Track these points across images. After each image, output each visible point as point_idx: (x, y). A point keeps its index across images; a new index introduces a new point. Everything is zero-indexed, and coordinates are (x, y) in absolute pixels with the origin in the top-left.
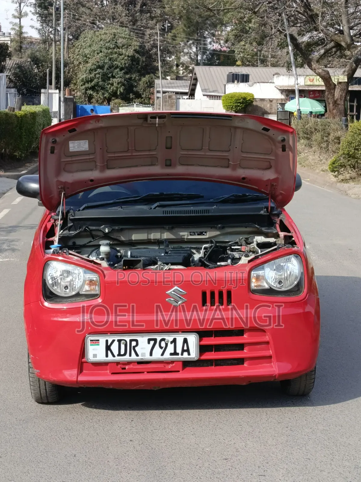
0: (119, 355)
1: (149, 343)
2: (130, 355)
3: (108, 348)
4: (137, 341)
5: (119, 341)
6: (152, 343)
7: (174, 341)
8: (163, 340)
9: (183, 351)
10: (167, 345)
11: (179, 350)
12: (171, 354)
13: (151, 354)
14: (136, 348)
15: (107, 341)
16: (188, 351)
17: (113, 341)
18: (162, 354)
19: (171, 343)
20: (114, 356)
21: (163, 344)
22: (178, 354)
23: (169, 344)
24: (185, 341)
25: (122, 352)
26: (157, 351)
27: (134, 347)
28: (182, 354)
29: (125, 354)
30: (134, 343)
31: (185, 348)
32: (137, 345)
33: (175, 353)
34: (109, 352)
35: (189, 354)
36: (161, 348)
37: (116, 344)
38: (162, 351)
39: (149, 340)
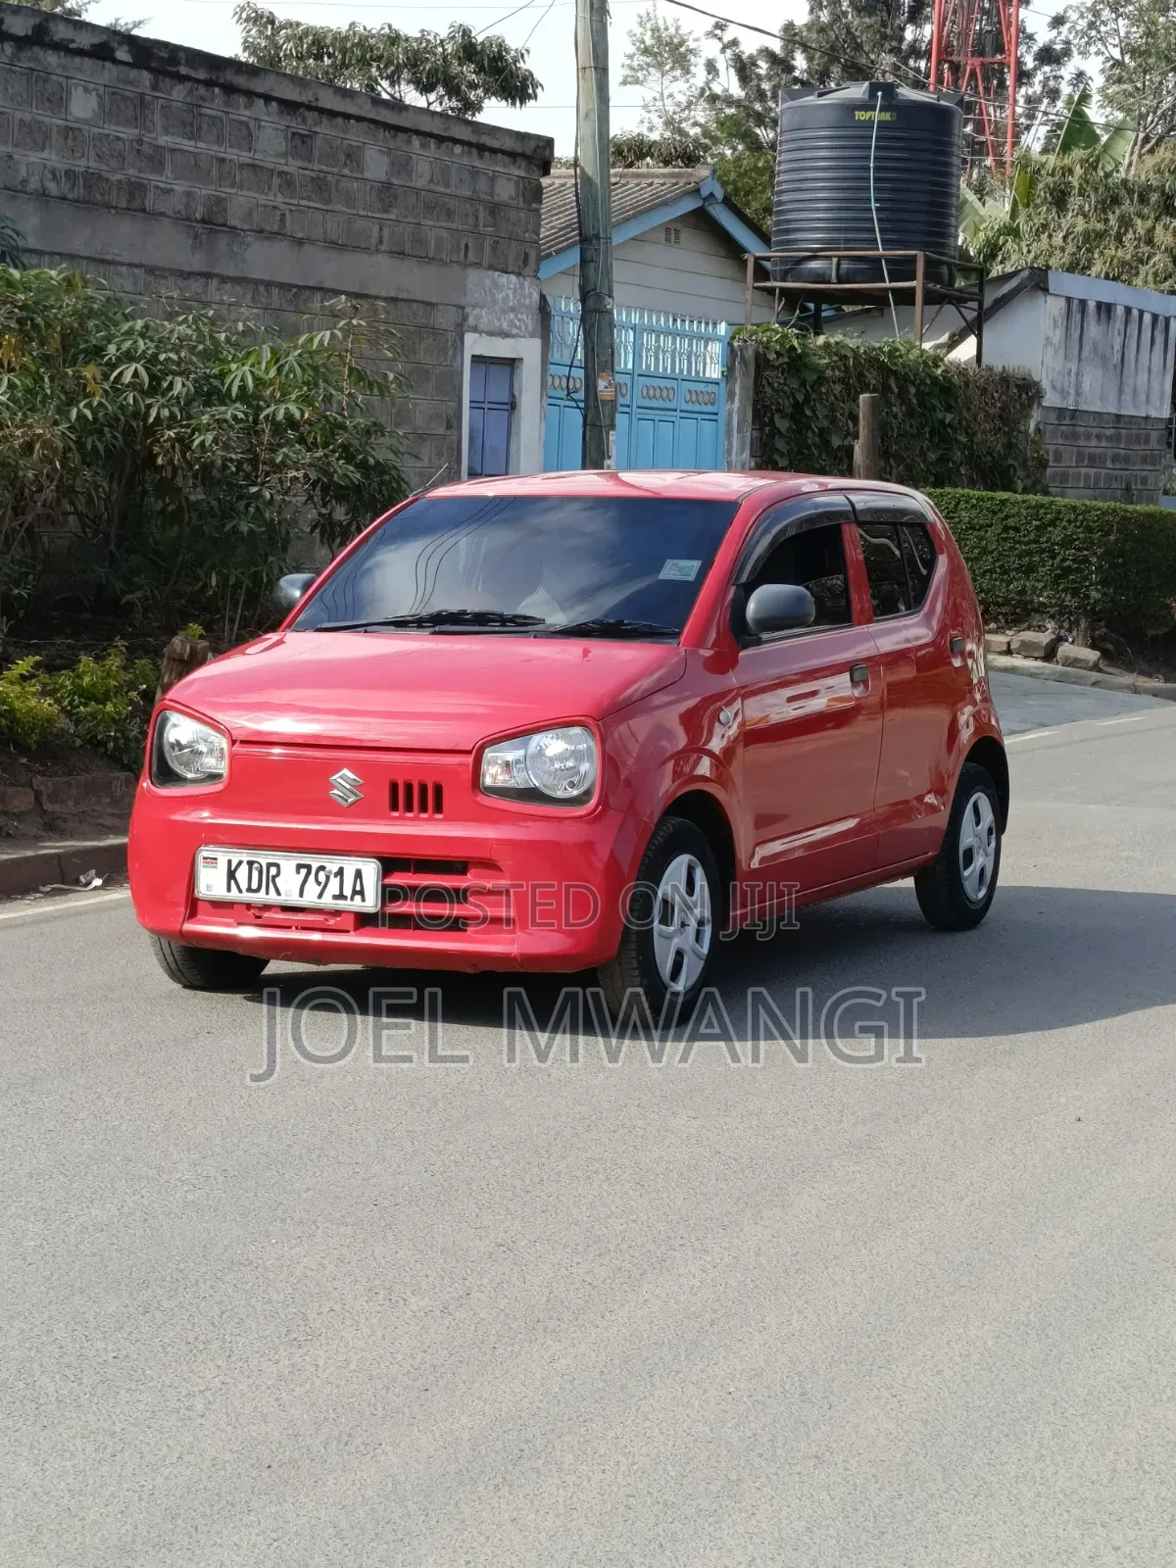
0: (249, 890)
1: (298, 872)
2: (267, 893)
3: (231, 875)
4: (277, 866)
5: (250, 864)
6: (304, 871)
7: (340, 872)
8: (322, 868)
9: (355, 893)
10: (328, 878)
11: (348, 892)
12: (335, 897)
13: (301, 895)
14: (277, 879)
15: (230, 862)
16: (361, 893)
17: (240, 863)
18: (320, 896)
19: (336, 875)
20: (240, 891)
21: (322, 876)
22: (345, 898)
23: (332, 877)
24: (358, 874)
25: (254, 885)
26: (312, 889)
27: (274, 877)
28: (352, 899)
29: (258, 890)
30: (273, 871)
31: (358, 888)
32: (278, 874)
33: (341, 896)
34: (233, 882)
35: (363, 900)
36: (319, 883)
37: (244, 868)
38: (320, 888)
39: (299, 867)
